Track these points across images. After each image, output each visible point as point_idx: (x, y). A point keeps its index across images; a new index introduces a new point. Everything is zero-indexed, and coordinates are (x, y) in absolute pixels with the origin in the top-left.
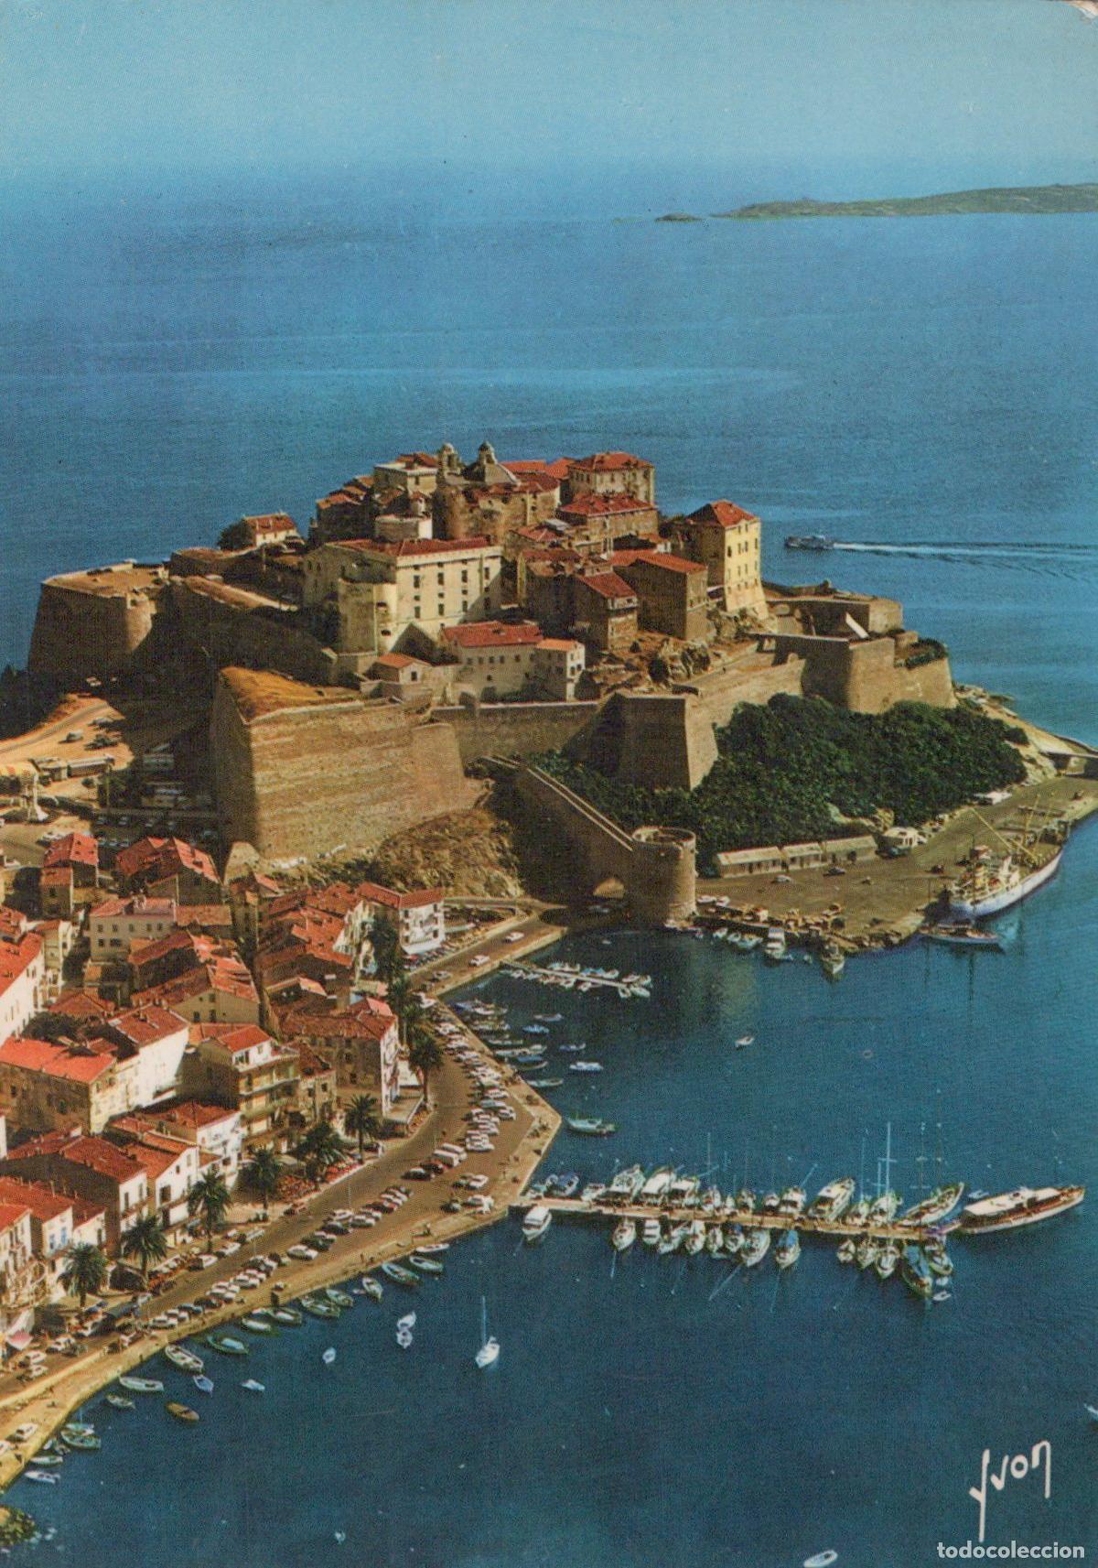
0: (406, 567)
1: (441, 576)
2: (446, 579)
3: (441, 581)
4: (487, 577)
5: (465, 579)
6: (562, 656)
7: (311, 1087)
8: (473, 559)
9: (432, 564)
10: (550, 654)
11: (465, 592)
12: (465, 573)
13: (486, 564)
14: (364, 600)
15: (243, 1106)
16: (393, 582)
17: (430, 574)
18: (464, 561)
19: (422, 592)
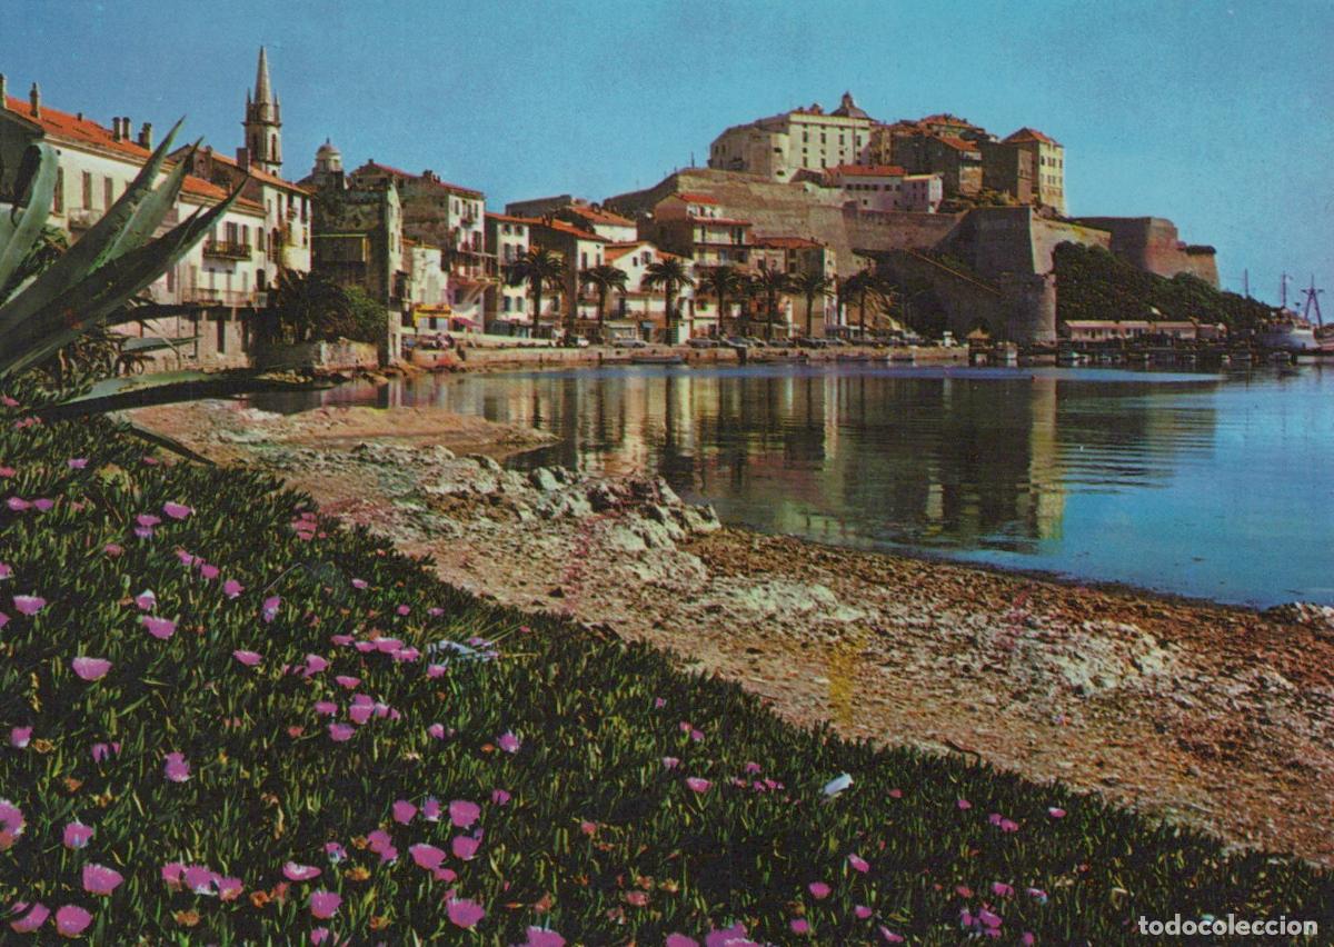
0: (797, 123)
1: (823, 135)
2: (828, 137)
3: (824, 141)
4: (859, 144)
5: (842, 143)
6: (924, 184)
7: (761, 258)
8: (848, 127)
9: (817, 124)
10: (914, 184)
11: (842, 153)
12: (842, 137)
13: (859, 133)
14: (764, 145)
15: (696, 256)
16: (787, 133)
17: (815, 132)
18: (842, 128)
19: (809, 146)
